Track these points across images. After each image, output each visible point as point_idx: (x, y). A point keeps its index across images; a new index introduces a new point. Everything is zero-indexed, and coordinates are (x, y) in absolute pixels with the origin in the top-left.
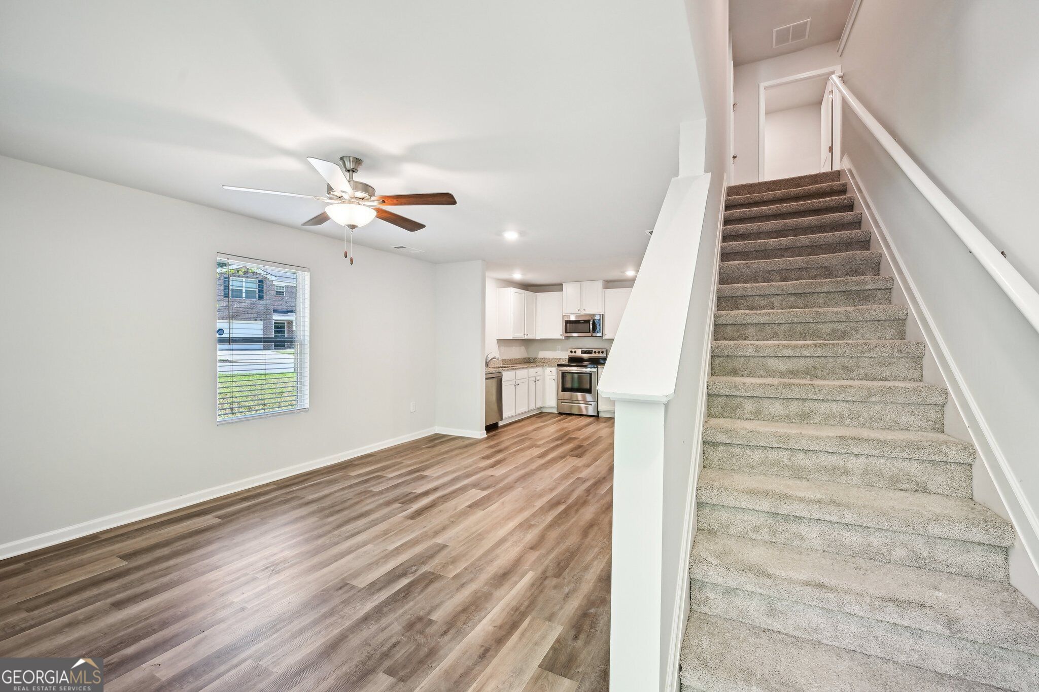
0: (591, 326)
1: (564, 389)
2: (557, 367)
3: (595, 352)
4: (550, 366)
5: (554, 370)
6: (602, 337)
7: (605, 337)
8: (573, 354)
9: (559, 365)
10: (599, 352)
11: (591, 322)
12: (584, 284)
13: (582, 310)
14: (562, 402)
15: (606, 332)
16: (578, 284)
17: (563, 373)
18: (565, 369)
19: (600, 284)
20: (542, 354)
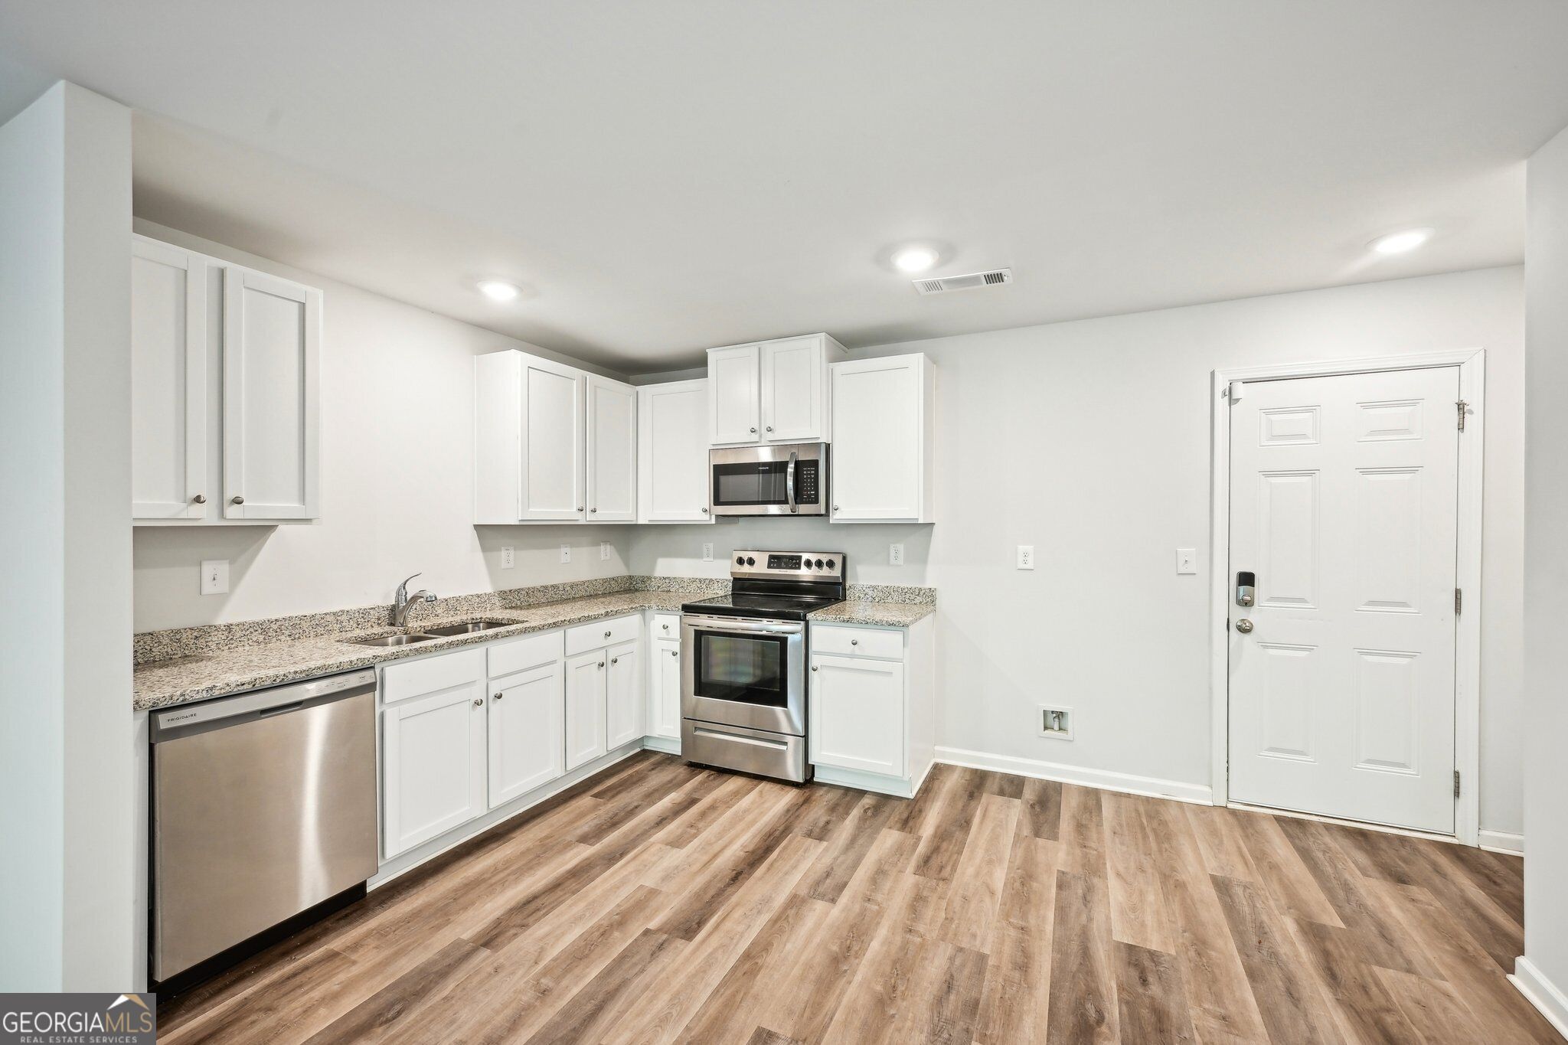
0: (790, 483)
1: (704, 687)
2: (681, 613)
3: (808, 564)
4: (663, 609)
5: (674, 621)
6: (827, 514)
7: (835, 517)
8: (746, 569)
9: (687, 609)
10: (819, 564)
11: (791, 469)
12: (769, 347)
13: (764, 430)
14: (696, 729)
15: (837, 499)
16: (751, 350)
17: (699, 635)
18: (705, 622)
19: (817, 346)
20: (667, 567)
